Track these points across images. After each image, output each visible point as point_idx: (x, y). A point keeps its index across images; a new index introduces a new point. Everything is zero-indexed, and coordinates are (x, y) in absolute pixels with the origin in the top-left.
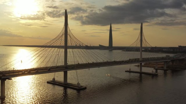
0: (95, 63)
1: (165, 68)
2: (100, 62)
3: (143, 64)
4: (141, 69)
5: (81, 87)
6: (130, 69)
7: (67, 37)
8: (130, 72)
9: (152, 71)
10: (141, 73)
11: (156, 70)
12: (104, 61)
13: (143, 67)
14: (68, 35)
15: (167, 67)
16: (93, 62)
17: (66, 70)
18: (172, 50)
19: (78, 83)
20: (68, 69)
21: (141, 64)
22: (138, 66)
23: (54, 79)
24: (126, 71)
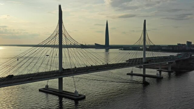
0: (94, 66)
1: (170, 70)
2: (99, 64)
4: (144, 71)
5: (80, 95)
6: (132, 72)
7: (62, 37)
8: (132, 74)
10: (144, 76)
11: (160, 71)
12: (104, 64)
14: (63, 35)
16: (92, 65)
17: (62, 77)
19: (76, 91)
20: (64, 75)
23: (47, 86)
24: (127, 74)
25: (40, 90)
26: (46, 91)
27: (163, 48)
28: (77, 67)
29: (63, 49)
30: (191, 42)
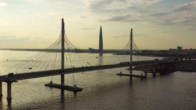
0: (89, 67)
1: (154, 71)
3: (133, 67)
4: (131, 72)
5: (78, 88)
6: (121, 72)
8: (121, 75)
9: (142, 74)
10: (131, 76)
11: (146, 73)
12: (97, 65)
13: (133, 70)
14: (65, 41)
15: (155, 70)
16: (87, 66)
17: (63, 74)
18: (162, 53)
19: (75, 85)
20: (65, 72)
21: (131, 67)
22: (128, 69)
23: (51, 82)
24: (117, 74)
25: (46, 85)
26: (51, 85)
27: (155, 53)
28: (75, 67)
29: (65, 53)
30: (182, 47)
